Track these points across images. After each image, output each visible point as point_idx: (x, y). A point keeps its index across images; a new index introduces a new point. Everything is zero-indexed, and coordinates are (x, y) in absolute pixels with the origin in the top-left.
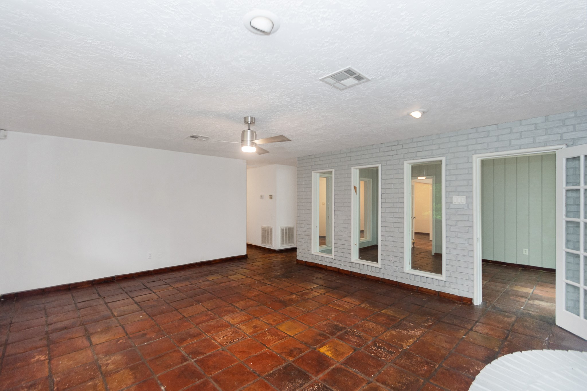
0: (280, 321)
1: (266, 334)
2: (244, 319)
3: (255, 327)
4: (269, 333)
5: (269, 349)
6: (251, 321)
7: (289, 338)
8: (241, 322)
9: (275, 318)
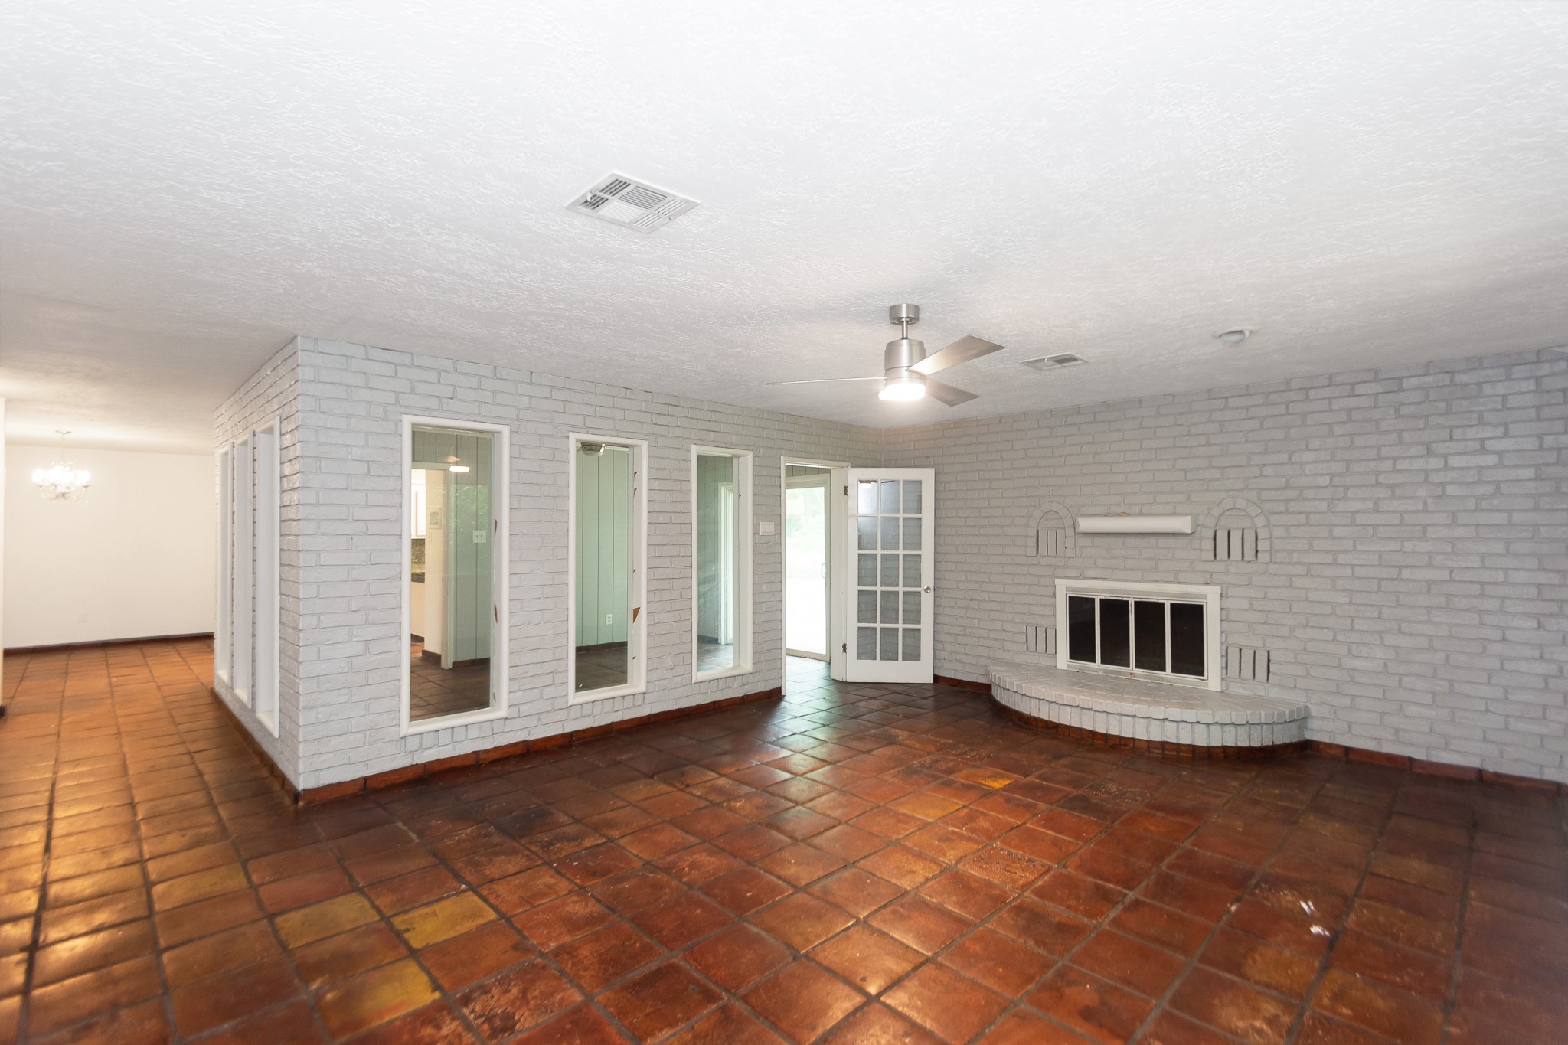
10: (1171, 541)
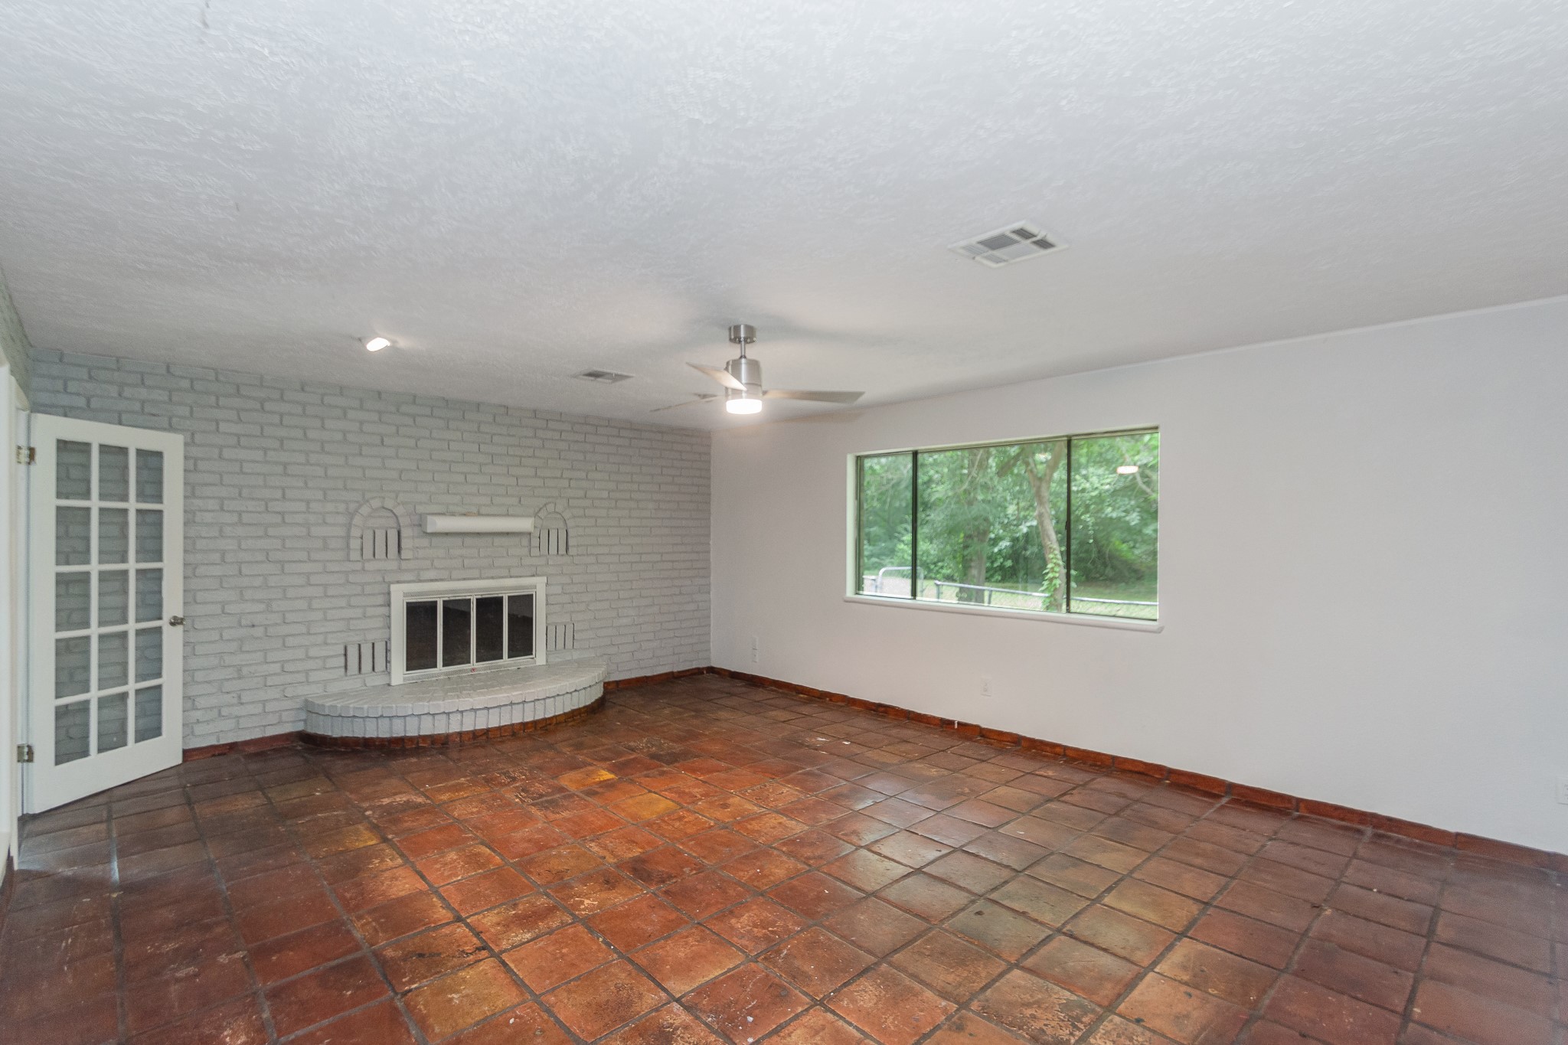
0: (666, 818)
1: (702, 796)
2: (753, 822)
3: (725, 806)
4: (696, 797)
5: (697, 779)
6: (735, 818)
7: (656, 790)
8: (759, 817)
9: (677, 824)
10: (505, 541)
